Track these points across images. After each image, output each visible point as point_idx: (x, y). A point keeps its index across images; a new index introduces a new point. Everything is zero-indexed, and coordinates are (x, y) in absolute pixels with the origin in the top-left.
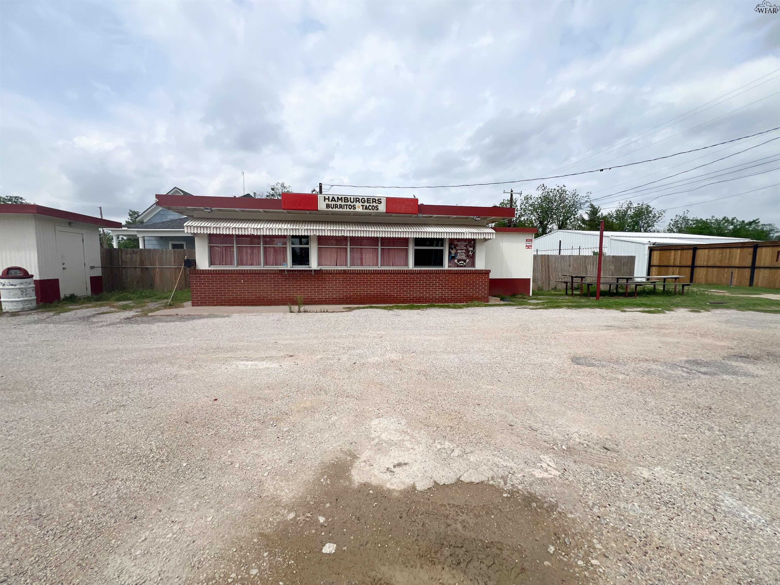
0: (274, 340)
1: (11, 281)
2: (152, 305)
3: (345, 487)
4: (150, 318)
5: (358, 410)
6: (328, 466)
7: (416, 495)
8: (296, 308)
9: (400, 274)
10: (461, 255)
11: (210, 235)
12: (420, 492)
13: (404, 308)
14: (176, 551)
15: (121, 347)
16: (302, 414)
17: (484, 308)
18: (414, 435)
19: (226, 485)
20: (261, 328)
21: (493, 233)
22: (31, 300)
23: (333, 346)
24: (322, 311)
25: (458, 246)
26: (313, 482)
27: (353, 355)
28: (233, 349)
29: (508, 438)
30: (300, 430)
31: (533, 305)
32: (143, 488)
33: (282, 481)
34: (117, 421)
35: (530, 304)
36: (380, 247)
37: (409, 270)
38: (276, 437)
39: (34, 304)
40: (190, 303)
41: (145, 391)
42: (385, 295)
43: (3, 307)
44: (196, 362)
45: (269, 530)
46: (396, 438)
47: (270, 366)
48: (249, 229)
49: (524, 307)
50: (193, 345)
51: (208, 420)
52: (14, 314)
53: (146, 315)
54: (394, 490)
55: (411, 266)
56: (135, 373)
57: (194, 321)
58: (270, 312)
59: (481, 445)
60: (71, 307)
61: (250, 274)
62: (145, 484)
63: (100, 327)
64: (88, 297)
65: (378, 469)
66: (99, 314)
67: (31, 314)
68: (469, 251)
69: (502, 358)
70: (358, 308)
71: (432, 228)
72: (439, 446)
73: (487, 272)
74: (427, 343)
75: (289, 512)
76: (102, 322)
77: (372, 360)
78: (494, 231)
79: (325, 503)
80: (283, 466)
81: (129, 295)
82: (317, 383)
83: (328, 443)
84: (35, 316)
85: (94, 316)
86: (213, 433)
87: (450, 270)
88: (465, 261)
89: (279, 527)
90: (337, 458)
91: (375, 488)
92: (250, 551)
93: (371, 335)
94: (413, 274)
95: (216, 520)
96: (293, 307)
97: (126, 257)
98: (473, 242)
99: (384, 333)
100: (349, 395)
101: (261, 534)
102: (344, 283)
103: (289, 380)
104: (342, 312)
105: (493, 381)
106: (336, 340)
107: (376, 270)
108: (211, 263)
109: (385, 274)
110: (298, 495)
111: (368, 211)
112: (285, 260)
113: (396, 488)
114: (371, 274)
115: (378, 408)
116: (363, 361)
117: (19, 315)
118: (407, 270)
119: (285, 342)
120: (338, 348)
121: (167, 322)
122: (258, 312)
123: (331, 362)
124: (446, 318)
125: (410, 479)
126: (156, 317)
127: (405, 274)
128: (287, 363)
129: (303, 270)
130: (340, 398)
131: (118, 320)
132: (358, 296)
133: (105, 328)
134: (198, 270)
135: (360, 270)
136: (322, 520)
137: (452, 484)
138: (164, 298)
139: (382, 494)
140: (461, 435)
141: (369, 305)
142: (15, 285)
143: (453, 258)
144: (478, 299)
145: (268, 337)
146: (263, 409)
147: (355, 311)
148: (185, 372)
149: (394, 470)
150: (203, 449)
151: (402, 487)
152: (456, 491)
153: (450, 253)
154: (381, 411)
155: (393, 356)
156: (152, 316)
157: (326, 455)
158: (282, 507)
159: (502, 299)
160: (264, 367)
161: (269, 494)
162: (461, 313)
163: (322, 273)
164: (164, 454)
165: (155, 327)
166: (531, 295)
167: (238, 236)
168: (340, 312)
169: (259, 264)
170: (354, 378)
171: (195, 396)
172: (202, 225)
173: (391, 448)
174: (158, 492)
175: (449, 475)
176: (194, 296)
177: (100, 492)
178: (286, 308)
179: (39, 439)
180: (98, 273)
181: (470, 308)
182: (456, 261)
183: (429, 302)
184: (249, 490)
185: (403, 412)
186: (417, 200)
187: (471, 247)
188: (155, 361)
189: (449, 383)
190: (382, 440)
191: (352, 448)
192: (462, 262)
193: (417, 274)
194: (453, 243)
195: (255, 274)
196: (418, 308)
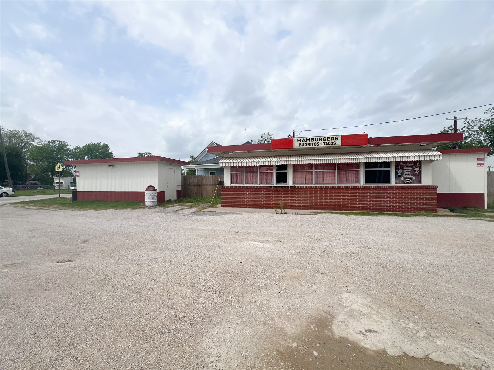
0: (268, 230)
1: (149, 192)
2: (202, 206)
3: (329, 336)
4: (203, 213)
5: (331, 285)
6: (314, 319)
7: (388, 358)
8: (279, 211)
9: (353, 189)
10: (408, 174)
11: (232, 167)
12: (392, 356)
13: (357, 214)
14: (233, 345)
15: (192, 227)
16: (292, 280)
17: (433, 218)
18: (380, 311)
19: (253, 314)
20: (260, 222)
21: (439, 155)
22: (156, 201)
23: (307, 237)
24: (296, 213)
25: (404, 167)
26: (306, 327)
27: (322, 245)
28: (246, 234)
29: (477, 334)
30: (292, 290)
31: (489, 218)
32: (213, 305)
33: (285, 320)
34: (196, 266)
35: (486, 216)
36: (337, 170)
37: (361, 186)
38: (278, 292)
39: (156, 204)
40: (220, 205)
41: (206, 252)
42: (342, 204)
43: (146, 204)
44: (228, 240)
45: (282, 349)
46: (364, 310)
47: (268, 246)
48: (252, 162)
49: (478, 218)
50: (225, 229)
51: (239, 274)
52: (150, 208)
53: (201, 211)
54: (368, 348)
55: (362, 183)
56: (200, 242)
57: (223, 216)
58: (264, 212)
59: (446, 333)
60: (169, 205)
61: (252, 189)
62: (213, 303)
63: (183, 216)
64: (175, 200)
65: (353, 330)
66: (181, 209)
67: (155, 208)
68: (415, 171)
69: (459, 262)
70: (321, 213)
71: (380, 155)
72: (404, 325)
73: (435, 188)
74: (381, 242)
75: (293, 342)
76: (182, 213)
77: (337, 250)
78: (440, 153)
79: (316, 343)
80: (285, 311)
81: (193, 200)
82: (300, 262)
83: (312, 303)
84: (157, 209)
85: (179, 210)
86: (242, 282)
87: (397, 186)
88: (411, 179)
89: (288, 350)
90: (320, 315)
91: (352, 343)
92: (273, 358)
93: (333, 232)
94: (364, 189)
95: (251, 334)
96: (277, 210)
97: (191, 180)
98: (418, 163)
99: (343, 231)
100: (323, 273)
101: (278, 351)
102: (311, 195)
103: (281, 257)
104: (310, 215)
105: (452, 281)
106: (308, 234)
107: (334, 186)
108: (232, 183)
109: (341, 189)
110: (297, 332)
111: (328, 146)
112: (272, 181)
113: (370, 348)
114: (330, 189)
115: (346, 285)
116: (330, 250)
117: (151, 208)
118: (359, 186)
119: (275, 232)
120: (311, 240)
121: (211, 215)
122: (256, 212)
123: (307, 248)
124: (395, 224)
125: (380, 345)
126: (206, 212)
127: (357, 189)
128: (278, 246)
129: (283, 187)
130: (317, 274)
131: (189, 213)
132: (321, 204)
133: (184, 217)
134: (225, 187)
135: (322, 186)
136: (316, 354)
137: (421, 358)
138: (208, 202)
139: (358, 349)
140: (424, 321)
141: (329, 211)
142: (150, 194)
143: (400, 176)
144: (425, 210)
145: (264, 228)
146: (268, 273)
147: (319, 214)
148: (223, 244)
149: (366, 334)
150: (238, 290)
151: (375, 348)
152: (425, 365)
153: (396, 172)
154: (349, 288)
155: (353, 249)
156: (203, 212)
157: (312, 311)
158: (288, 337)
159: (452, 211)
160: (265, 246)
161: (278, 326)
162: (410, 221)
163: (296, 189)
164: (219, 288)
165: (206, 218)
166: (486, 207)
167: (246, 167)
168: (308, 215)
169: (257, 183)
170: (325, 261)
171: (230, 258)
172: (228, 162)
173: (361, 317)
174: (220, 309)
175: (417, 350)
176: (222, 201)
177: (194, 302)
178: (273, 210)
179: (167, 269)
180: (179, 188)
181: (418, 217)
182: (402, 179)
183: (378, 210)
184: (267, 321)
185: (368, 292)
186: (366, 135)
187: (416, 167)
188: (208, 236)
189: (407, 276)
190: (353, 310)
191: (330, 310)
192: (409, 180)
193: (368, 189)
194: (399, 165)
195: (255, 189)
196: (369, 215)
